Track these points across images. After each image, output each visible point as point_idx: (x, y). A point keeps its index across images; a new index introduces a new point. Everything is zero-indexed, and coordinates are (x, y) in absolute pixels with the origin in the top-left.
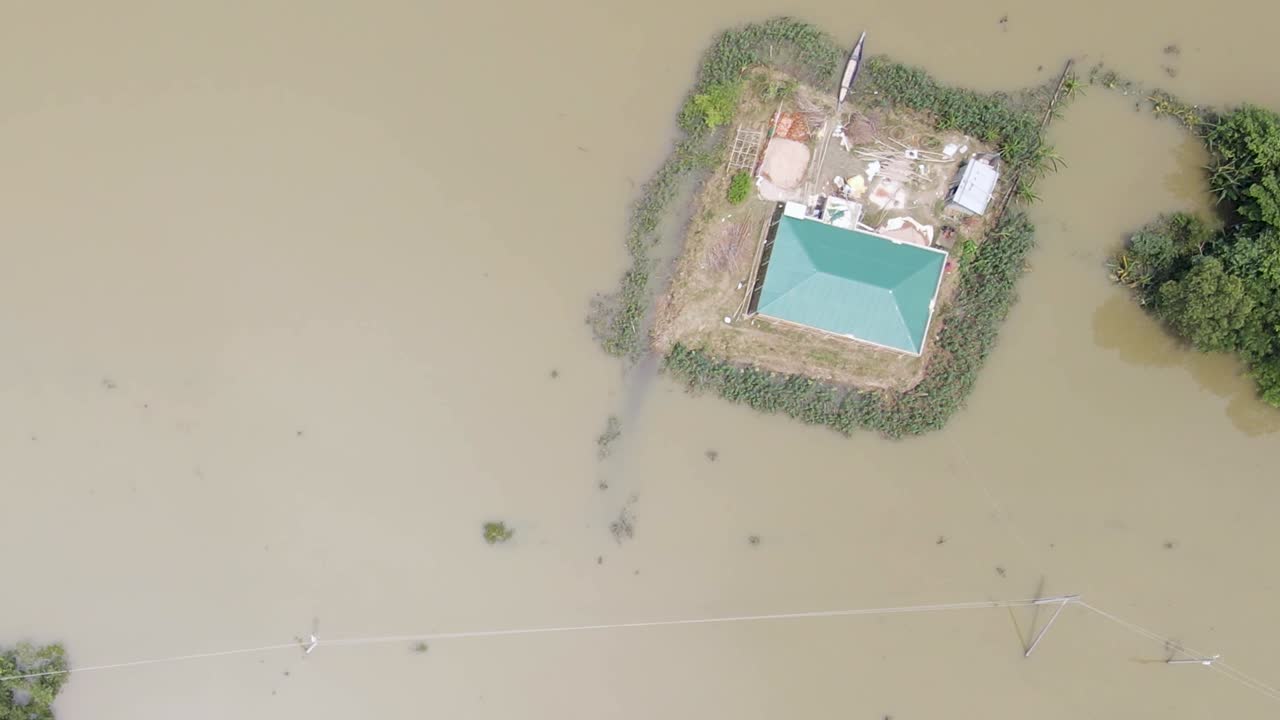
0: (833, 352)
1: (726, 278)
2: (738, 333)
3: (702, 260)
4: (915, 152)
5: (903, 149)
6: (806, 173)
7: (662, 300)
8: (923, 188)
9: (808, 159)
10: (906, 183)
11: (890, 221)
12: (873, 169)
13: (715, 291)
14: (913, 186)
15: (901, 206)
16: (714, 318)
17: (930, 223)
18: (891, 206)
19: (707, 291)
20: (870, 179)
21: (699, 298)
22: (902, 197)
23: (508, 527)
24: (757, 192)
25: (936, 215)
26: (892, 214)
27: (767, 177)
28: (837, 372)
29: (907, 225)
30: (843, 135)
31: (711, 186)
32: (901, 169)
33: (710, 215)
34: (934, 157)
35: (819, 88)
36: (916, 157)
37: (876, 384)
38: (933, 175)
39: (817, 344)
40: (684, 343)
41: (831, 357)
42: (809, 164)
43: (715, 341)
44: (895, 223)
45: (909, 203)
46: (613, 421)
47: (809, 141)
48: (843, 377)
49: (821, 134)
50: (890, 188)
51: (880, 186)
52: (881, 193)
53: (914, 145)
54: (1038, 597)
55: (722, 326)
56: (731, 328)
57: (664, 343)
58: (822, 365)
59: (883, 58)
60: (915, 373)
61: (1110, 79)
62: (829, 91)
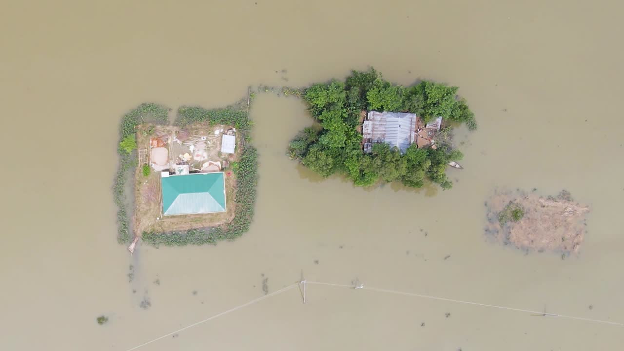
0: (199, 218)
1: (153, 204)
2: (163, 222)
3: (142, 200)
4: (205, 137)
5: (200, 138)
6: (168, 157)
7: (134, 218)
8: (212, 149)
9: (167, 151)
10: (205, 149)
11: (204, 165)
12: (192, 148)
13: (150, 209)
14: (208, 149)
15: (206, 158)
16: (153, 219)
17: (219, 161)
18: (202, 159)
19: (147, 210)
20: (192, 152)
21: (145, 214)
22: (205, 155)
23: (106, 316)
24: (153, 170)
25: (220, 157)
26: (203, 162)
27: (155, 163)
28: (203, 224)
29: (210, 164)
30: (177, 140)
31: (137, 172)
32: (201, 145)
33: (140, 183)
34: (213, 137)
35: (164, 125)
36: (205, 139)
37: (219, 223)
38: (214, 143)
39: (192, 217)
40: (146, 231)
41: (199, 219)
42: (169, 153)
43: (157, 228)
44: (206, 165)
45: (209, 156)
46: (131, 267)
47: (166, 146)
48: (206, 225)
49: (169, 141)
50: (200, 153)
51: (196, 153)
52: (198, 156)
53: (204, 135)
54: (302, 279)
55: (157, 221)
56: (160, 221)
57: (139, 233)
58: (197, 223)
59: (184, 107)
60: (231, 215)
61: (266, 88)
62: (168, 125)
